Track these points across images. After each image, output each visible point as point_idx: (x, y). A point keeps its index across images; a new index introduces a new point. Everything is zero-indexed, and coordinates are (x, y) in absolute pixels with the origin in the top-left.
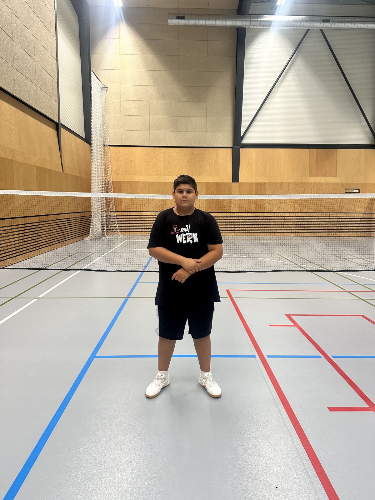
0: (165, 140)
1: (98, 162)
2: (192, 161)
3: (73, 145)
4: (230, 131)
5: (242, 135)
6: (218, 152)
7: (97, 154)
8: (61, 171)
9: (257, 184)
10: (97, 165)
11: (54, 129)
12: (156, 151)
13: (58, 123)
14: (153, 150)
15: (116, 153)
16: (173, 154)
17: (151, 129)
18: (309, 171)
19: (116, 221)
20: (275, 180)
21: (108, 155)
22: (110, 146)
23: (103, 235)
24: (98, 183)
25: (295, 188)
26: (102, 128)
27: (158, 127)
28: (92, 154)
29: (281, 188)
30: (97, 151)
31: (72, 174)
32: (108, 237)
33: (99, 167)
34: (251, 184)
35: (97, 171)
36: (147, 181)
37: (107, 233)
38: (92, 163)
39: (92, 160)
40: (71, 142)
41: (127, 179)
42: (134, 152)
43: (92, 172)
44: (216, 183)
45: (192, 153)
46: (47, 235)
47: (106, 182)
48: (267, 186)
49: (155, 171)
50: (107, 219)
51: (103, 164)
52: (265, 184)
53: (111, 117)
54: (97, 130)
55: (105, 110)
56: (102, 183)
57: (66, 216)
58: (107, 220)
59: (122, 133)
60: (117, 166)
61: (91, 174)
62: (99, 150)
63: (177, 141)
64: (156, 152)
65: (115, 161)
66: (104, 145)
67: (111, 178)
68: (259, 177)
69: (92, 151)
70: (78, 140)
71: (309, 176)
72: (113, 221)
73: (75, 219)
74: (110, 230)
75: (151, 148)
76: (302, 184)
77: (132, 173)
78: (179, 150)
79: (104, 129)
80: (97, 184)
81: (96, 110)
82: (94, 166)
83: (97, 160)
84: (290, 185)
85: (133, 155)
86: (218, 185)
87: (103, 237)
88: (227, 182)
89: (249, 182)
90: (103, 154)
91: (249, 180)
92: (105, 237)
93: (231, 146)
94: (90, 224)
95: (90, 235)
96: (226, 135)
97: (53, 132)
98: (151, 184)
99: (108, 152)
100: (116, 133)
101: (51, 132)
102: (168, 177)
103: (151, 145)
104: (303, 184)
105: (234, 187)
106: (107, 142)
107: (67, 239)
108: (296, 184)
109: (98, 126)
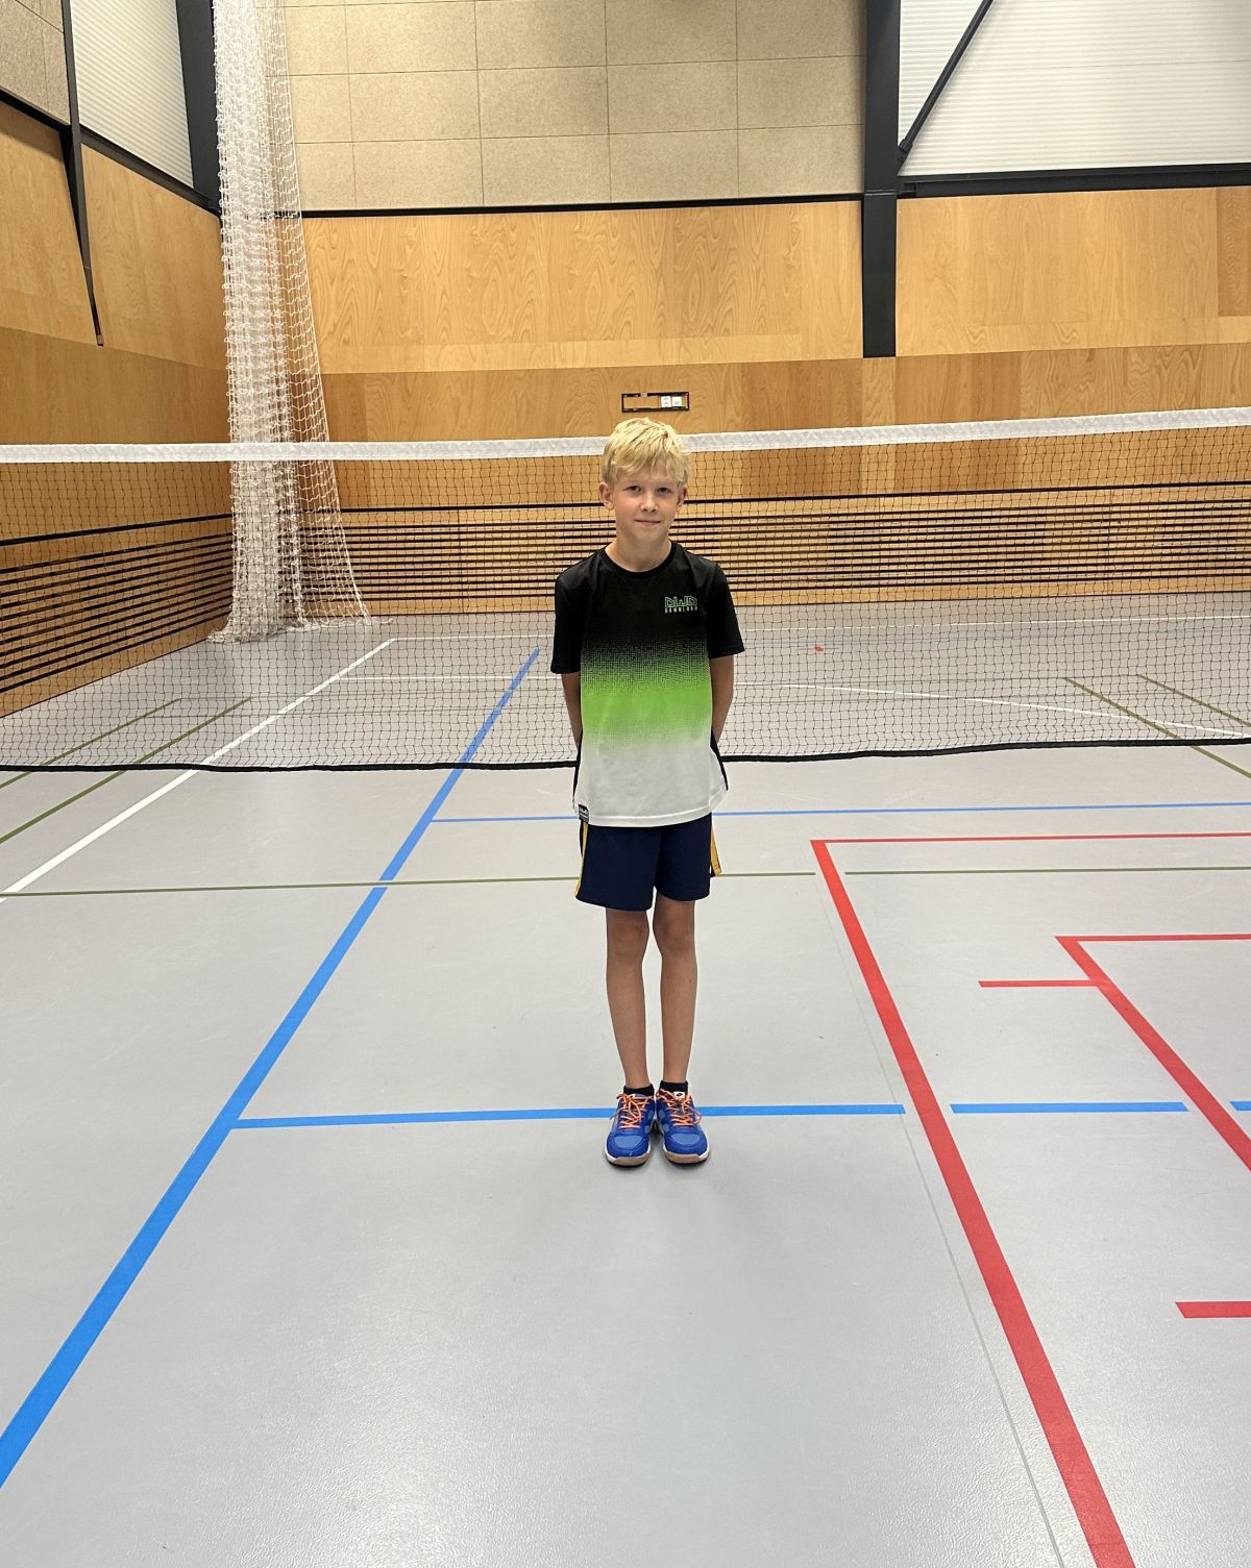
0: (553, 178)
1: (256, 294)
2: (678, 269)
3: (138, 222)
4: (848, 120)
5: (902, 135)
6: (796, 219)
7: (249, 256)
8: (91, 339)
9: (977, 359)
10: (253, 308)
11: (53, 155)
12: (513, 230)
13: (69, 128)
14: (499, 227)
15: (334, 248)
16: (588, 238)
17: (487, 130)
18: (1220, 290)
19: (347, 553)
20: (1063, 339)
21: (298, 257)
22: (306, 215)
23: (291, 618)
24: (256, 385)
25: (1154, 371)
26: (267, 138)
27: (517, 121)
28: (225, 258)
29: (1090, 373)
30: (248, 242)
31: (141, 352)
32: (308, 626)
33: (260, 314)
34: (953, 361)
35: (254, 333)
36: (476, 367)
37: (306, 608)
38: (227, 298)
39: (226, 286)
40: (132, 210)
41: (387, 362)
42: (414, 239)
43: (229, 340)
44: (790, 362)
45: (676, 229)
46: (42, 626)
47: (292, 378)
48: (1025, 367)
49: (510, 322)
50: (306, 546)
51: (277, 301)
52: (1015, 357)
53: (304, 83)
54: (242, 149)
55: (278, 53)
56: (274, 385)
57: (124, 540)
58: (304, 551)
59: (356, 154)
60: (339, 305)
61: (225, 347)
62: (254, 236)
63: (607, 180)
64: (513, 235)
65: (332, 284)
66: (280, 214)
67: (315, 363)
68: (986, 328)
69: (225, 243)
70: (163, 195)
71: (1221, 314)
72: (332, 554)
73: (161, 550)
74: (321, 597)
75: (488, 216)
76: (1187, 354)
77: (408, 334)
78: (615, 220)
79: (277, 140)
80: (252, 391)
81: (234, 58)
82: (237, 313)
83: (251, 282)
84: (1134, 357)
85: (409, 251)
86: (797, 371)
87: (292, 629)
88: (841, 357)
89: (942, 352)
90: (274, 253)
91: (940, 342)
92: (300, 625)
93: (854, 189)
94: (231, 573)
95: (235, 618)
96: (829, 140)
97: (49, 168)
98: (496, 380)
99: (298, 244)
100: (332, 154)
101: (40, 168)
102: (569, 343)
103: (487, 205)
104: (1194, 354)
105: (872, 378)
106: (292, 198)
107: (130, 642)
108: (1159, 355)
109: (246, 129)
